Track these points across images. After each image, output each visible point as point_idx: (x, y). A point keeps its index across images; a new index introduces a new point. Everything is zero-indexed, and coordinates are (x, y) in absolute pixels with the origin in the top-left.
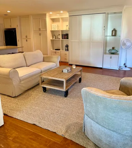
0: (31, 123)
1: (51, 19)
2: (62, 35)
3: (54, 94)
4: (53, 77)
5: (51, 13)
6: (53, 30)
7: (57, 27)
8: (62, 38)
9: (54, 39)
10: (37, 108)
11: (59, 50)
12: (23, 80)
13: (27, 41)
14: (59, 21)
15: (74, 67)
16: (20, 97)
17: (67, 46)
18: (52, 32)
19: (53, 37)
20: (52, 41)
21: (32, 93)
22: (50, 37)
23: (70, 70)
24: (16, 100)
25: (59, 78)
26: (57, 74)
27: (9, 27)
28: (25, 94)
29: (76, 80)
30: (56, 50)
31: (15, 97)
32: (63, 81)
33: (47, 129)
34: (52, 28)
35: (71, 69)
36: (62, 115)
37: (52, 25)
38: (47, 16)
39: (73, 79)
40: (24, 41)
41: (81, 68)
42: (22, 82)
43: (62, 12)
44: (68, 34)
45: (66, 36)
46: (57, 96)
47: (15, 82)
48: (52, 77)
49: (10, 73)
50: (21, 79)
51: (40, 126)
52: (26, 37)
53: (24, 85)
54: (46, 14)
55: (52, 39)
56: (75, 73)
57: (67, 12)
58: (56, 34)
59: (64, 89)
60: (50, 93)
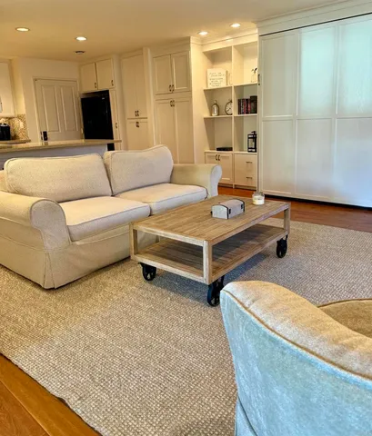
0: (55, 393)
1: (204, 53)
2: (239, 101)
3: (176, 292)
4: (171, 229)
5: (203, 34)
6: (210, 87)
7: (224, 78)
8: (240, 112)
9: (215, 115)
10: (103, 335)
11: (231, 149)
12: (83, 236)
13: (138, 126)
14: (229, 59)
15: (259, 200)
16: (67, 292)
17: (254, 137)
18: (210, 94)
19: (211, 111)
20: (209, 122)
21: (110, 281)
22: (200, 110)
23: (240, 211)
24: (53, 298)
25: (189, 235)
26: (188, 222)
27: (93, 89)
28: (87, 282)
29: (261, 245)
30: (218, 149)
31: (53, 289)
32: (202, 247)
33: (97, 432)
34: (209, 81)
35: (242, 206)
36: (175, 379)
37: (210, 71)
38: (191, 45)
39: (251, 242)
40: (131, 126)
41: (284, 206)
42: (78, 243)
43: (236, 26)
44: (256, 97)
45: (249, 104)
46: (184, 300)
47: (53, 242)
48: (166, 229)
49: (33, 209)
50: (74, 231)
51: (79, 412)
52: (137, 113)
53: (83, 253)
54: (189, 39)
55: (207, 115)
56: (256, 222)
57: (254, 25)
58: (222, 101)
59: (205, 278)
60: (165, 287)
